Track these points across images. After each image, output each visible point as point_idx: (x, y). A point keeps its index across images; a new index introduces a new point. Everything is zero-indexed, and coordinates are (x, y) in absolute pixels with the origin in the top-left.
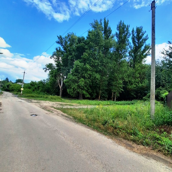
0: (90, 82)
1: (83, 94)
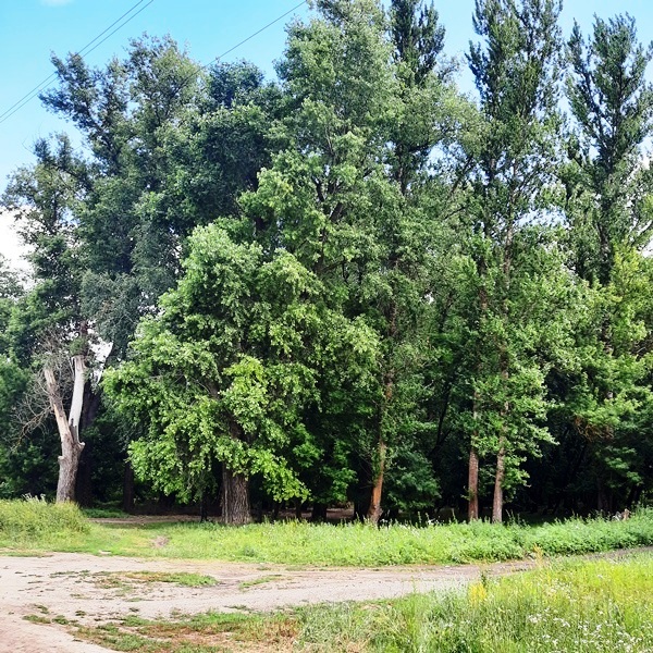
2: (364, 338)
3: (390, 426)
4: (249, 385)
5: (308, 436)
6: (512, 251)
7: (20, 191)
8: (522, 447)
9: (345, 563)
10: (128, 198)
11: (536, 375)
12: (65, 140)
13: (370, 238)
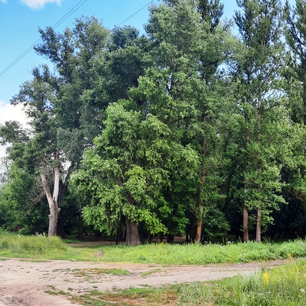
0: (164, 179)
1: (144, 221)
2: (191, 154)
3: (204, 197)
4: (137, 179)
5: (165, 203)
6: (261, 110)
7: (26, 93)
8: (270, 205)
9: (189, 263)
10: (77, 94)
11: (276, 170)
12: (46, 68)
13: (193, 107)
